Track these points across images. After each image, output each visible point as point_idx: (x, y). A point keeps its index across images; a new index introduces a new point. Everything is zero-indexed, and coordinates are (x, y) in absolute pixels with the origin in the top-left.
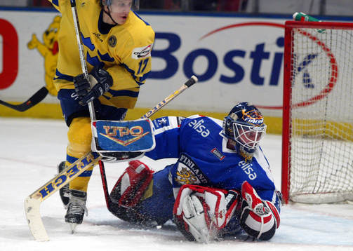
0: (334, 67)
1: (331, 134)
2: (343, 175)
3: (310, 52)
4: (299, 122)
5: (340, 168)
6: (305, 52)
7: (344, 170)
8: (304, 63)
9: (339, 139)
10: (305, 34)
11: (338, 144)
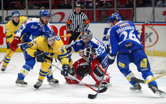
0: (158, 36)
1: (156, 54)
2: (160, 66)
3: (151, 32)
4: (147, 51)
5: (158, 64)
6: (150, 32)
7: (160, 64)
8: (150, 35)
9: (158, 56)
10: (149, 27)
11: (158, 57)
